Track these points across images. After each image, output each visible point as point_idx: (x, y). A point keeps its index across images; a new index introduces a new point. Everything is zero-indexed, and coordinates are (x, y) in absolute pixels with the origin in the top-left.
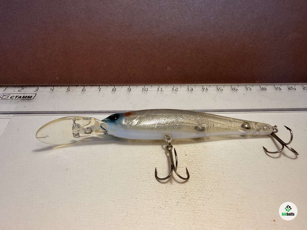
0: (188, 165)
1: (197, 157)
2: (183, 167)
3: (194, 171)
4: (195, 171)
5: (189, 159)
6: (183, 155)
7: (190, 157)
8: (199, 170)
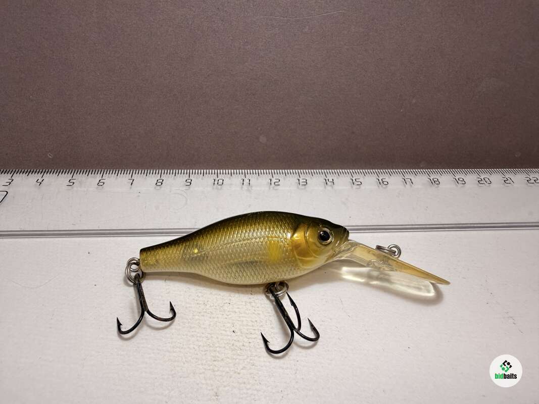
0: (234, 355)
1: (254, 336)
2: (222, 360)
3: (242, 369)
4: (244, 368)
5: (238, 341)
6: (228, 333)
7: (241, 336)
8: (253, 365)
